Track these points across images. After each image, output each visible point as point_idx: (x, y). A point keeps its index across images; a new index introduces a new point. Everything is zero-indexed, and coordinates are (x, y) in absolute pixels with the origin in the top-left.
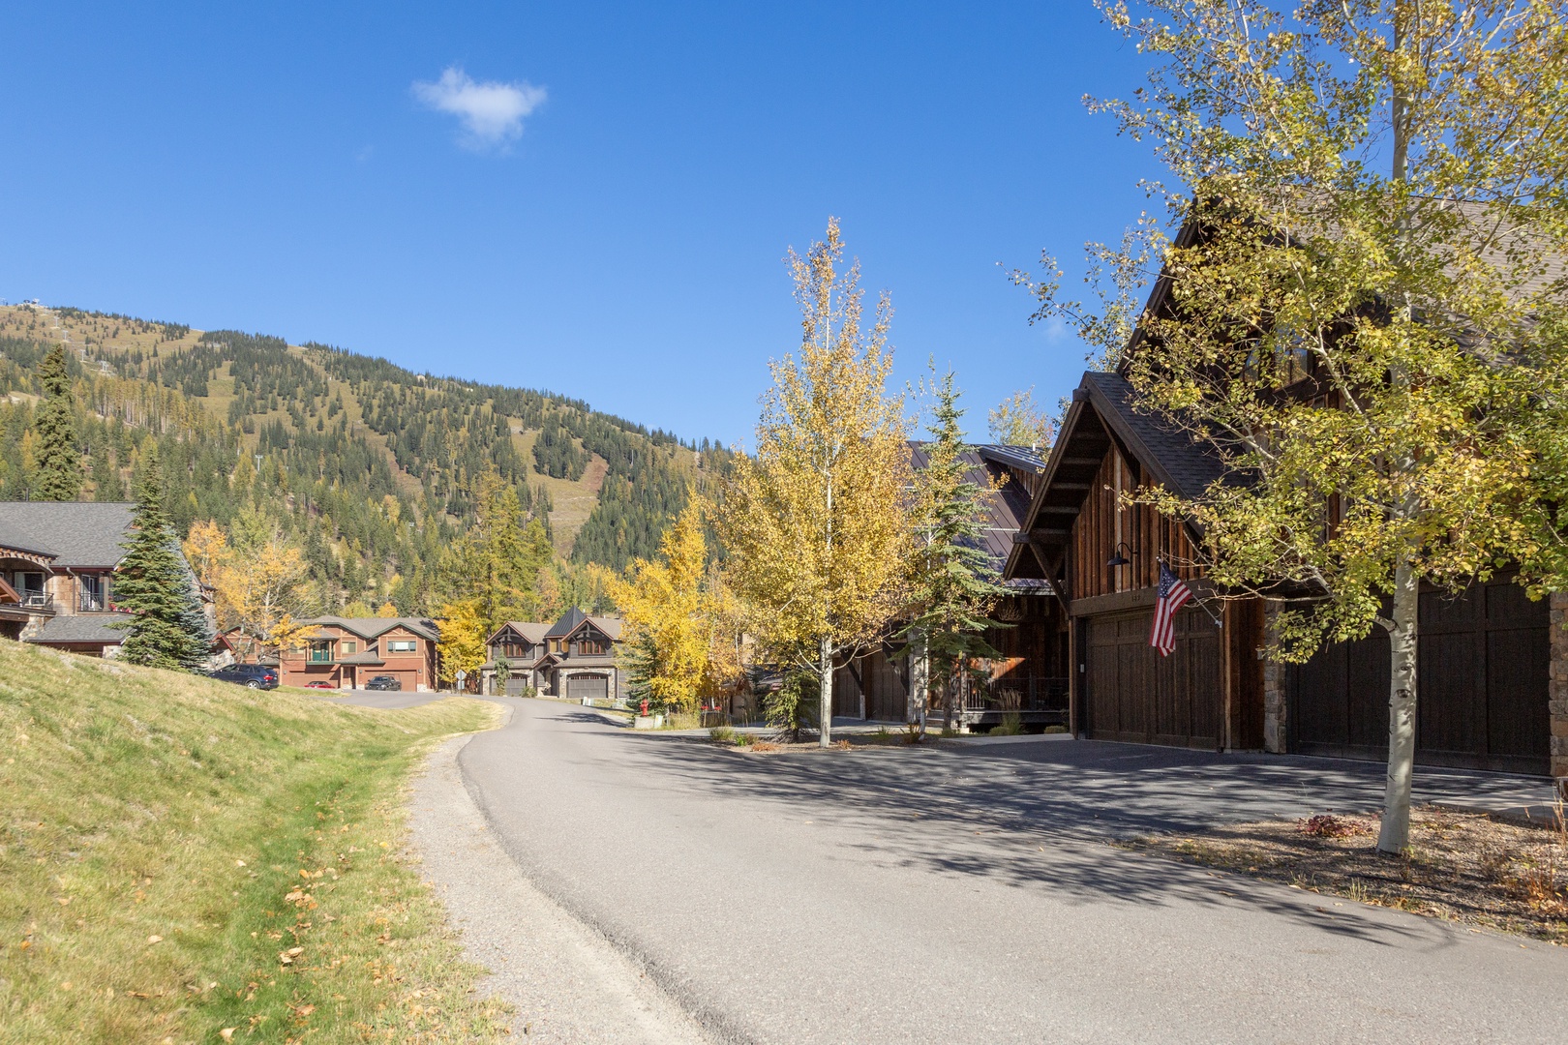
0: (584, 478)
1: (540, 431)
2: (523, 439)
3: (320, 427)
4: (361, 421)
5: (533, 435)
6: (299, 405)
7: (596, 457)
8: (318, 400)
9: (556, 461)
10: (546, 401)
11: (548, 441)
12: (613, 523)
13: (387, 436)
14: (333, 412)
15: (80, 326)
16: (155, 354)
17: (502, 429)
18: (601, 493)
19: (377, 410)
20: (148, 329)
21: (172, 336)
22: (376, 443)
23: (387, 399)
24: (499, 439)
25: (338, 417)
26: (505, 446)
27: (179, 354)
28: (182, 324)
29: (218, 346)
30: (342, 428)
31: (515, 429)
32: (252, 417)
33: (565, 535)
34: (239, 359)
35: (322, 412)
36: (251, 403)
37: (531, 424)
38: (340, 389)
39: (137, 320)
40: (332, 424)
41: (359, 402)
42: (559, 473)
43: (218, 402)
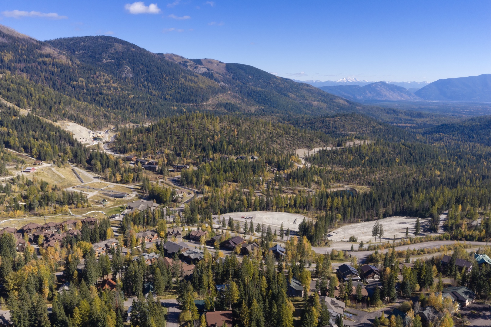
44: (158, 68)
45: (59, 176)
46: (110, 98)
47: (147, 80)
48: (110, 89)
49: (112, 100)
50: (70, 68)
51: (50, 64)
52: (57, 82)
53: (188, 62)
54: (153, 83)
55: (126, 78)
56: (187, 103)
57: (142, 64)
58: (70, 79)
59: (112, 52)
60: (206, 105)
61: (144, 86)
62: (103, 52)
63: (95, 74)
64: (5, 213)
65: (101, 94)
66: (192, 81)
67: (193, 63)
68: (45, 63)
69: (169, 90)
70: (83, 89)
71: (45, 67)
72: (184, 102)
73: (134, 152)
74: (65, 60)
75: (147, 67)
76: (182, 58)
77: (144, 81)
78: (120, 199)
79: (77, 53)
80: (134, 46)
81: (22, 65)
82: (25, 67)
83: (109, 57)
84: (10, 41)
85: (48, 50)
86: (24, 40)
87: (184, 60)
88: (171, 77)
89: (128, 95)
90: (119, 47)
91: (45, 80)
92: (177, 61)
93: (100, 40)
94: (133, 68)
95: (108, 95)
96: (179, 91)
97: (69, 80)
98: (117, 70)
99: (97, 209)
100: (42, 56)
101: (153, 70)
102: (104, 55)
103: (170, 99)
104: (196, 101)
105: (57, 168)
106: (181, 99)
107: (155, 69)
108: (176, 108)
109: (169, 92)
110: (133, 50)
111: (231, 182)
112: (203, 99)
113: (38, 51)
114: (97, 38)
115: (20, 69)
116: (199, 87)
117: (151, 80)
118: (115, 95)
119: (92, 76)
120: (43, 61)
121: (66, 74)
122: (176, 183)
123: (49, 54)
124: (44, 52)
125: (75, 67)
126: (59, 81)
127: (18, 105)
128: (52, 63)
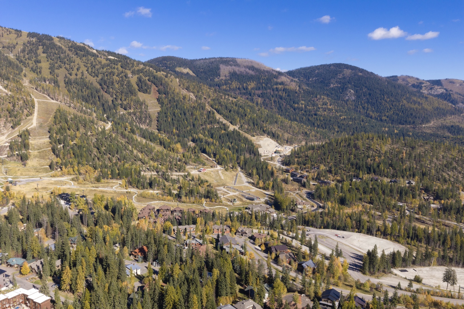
0: (152, 93)
1: (137, 76)
2: (134, 79)
3: (76, 75)
4: (87, 72)
5: (135, 77)
6: (68, 66)
7: (153, 84)
8: (72, 64)
9: (143, 88)
10: (135, 63)
11: (140, 80)
12: (165, 113)
13: (95, 78)
14: (78, 70)
16: (17, 44)
17: (126, 76)
18: (158, 99)
19: (90, 68)
20: (10, 33)
21: (18, 35)
22: (94, 81)
23: (92, 63)
24: (127, 79)
25: (80, 71)
26: (129, 82)
27: (24, 44)
28: (19, 29)
29: (34, 40)
30: (83, 75)
31: (130, 75)
32: (56, 71)
33: (154, 116)
34: (43, 45)
35: (75, 69)
36: (54, 66)
37: (133, 73)
38: (78, 60)
39: (5, 28)
40: (79, 73)
41: (84, 65)
42: (145, 92)
43: (45, 65)
44: (381, 91)
45: (220, 177)
46: (322, 118)
47: (368, 102)
48: (325, 111)
49: (323, 120)
50: (296, 93)
51: (281, 90)
52: (283, 105)
53: (423, 83)
54: (373, 104)
55: (347, 100)
56: (403, 124)
57: (366, 87)
58: (294, 102)
59: (340, 77)
60: (424, 127)
61: (364, 108)
62: (332, 77)
63: (316, 97)
64: (160, 196)
65: (315, 115)
66: (415, 102)
67: (429, 84)
68: (277, 89)
69: (387, 112)
70: (301, 111)
71: (276, 92)
72: (400, 123)
73: (296, 166)
74: (294, 86)
75: (370, 90)
76: (418, 79)
77: (365, 103)
78: (251, 201)
79: (311, 79)
80: (362, 71)
81: (259, 92)
82: (262, 94)
83: (336, 82)
84: (257, 73)
85: (283, 79)
86: (267, 72)
87: (419, 82)
88: (393, 99)
89: (340, 116)
90: (348, 72)
91: (274, 103)
92: (411, 82)
93: (332, 67)
94: (356, 91)
95: (321, 115)
96: (398, 113)
97: (292, 103)
98: (341, 93)
99: (225, 206)
100: (277, 84)
101: (376, 92)
102: (332, 80)
103: (386, 120)
104: (414, 122)
105: (223, 171)
106: (398, 120)
107: (378, 91)
108: (387, 129)
109: (387, 114)
110: (360, 74)
111: (367, 203)
112: (422, 121)
113: (275, 80)
114: (330, 65)
115: (258, 95)
116: (423, 108)
117: (371, 102)
118: (327, 115)
119: (313, 99)
120: (276, 88)
121: (292, 98)
122: (309, 196)
123: (283, 82)
124: (279, 80)
125: (300, 92)
126: (284, 104)
127: (231, 123)
128: (283, 89)
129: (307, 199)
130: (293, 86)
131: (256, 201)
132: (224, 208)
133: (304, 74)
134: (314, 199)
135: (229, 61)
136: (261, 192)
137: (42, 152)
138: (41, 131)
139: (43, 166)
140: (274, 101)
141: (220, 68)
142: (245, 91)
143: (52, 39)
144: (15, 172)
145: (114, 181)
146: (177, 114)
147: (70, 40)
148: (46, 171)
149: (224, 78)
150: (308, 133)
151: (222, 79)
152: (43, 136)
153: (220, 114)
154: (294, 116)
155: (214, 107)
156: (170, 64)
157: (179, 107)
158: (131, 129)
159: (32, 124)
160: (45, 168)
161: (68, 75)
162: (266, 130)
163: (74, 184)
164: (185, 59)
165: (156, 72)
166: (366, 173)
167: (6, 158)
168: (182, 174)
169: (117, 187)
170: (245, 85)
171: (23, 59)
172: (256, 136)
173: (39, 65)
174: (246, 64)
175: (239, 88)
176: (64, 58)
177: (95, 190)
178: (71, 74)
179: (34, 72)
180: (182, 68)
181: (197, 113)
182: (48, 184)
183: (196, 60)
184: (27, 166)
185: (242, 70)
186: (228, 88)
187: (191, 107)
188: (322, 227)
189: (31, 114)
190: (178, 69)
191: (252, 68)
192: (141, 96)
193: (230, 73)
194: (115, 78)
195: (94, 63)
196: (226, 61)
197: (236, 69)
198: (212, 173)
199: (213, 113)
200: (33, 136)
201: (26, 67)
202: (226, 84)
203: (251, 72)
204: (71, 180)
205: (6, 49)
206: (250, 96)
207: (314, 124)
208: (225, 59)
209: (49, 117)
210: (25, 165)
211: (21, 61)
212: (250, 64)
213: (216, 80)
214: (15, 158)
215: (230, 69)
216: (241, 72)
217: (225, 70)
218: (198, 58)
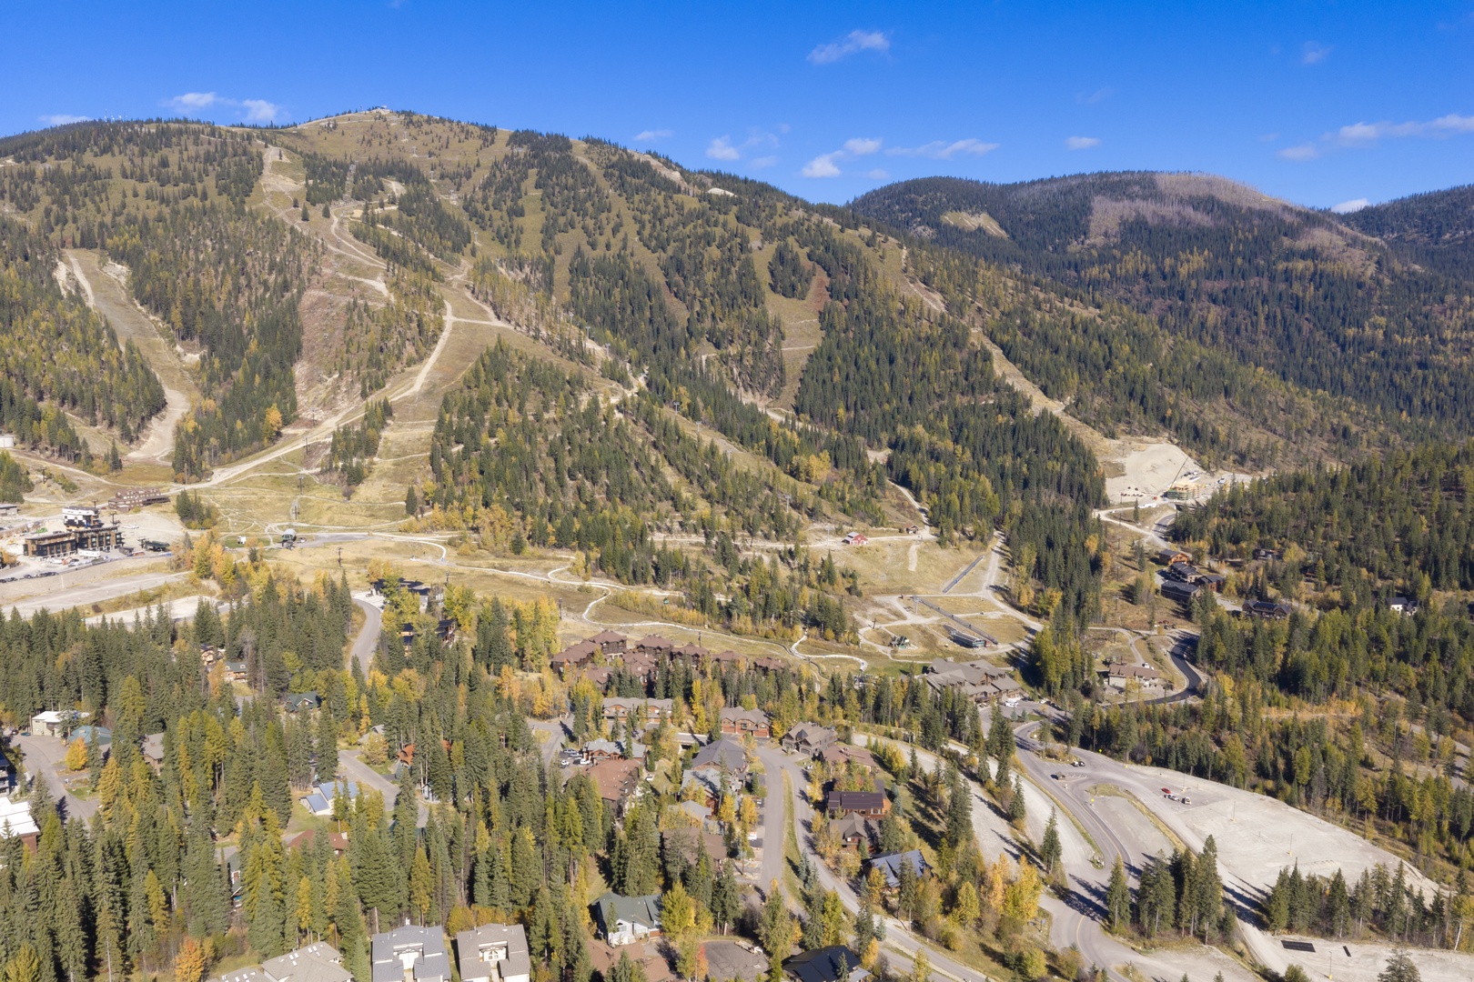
0: (810, 295)
1: (775, 244)
2: (762, 254)
3: (608, 247)
4: (637, 238)
5: (771, 249)
6: (590, 223)
7: (819, 268)
8: (604, 216)
9: (788, 281)
10: (782, 203)
11: (780, 257)
12: (829, 359)
13: (657, 254)
14: (615, 231)
15: (422, 138)
16: (478, 165)
17: (743, 247)
18: (822, 315)
19: (648, 226)
20: (468, 134)
21: (486, 140)
22: (650, 263)
23: (655, 212)
24: (743, 257)
25: (620, 236)
26: (748, 264)
27: (496, 164)
28: (491, 124)
29: (522, 151)
30: (624, 248)
31: (755, 243)
32: (559, 237)
33: (794, 367)
34: (540, 166)
35: (608, 231)
36: (556, 221)
37: (767, 236)
38: (619, 203)
39: (459, 122)
40: (616, 243)
41: (635, 218)
42: (790, 291)
43: (532, 222)
45: (905, 564)
46: (1445, 379)
49: (1451, 384)
50: (1360, 286)
51: (1301, 278)
52: (1300, 331)
58: (1344, 323)
63: (1442, 301)
64: (673, 607)
65: (1423, 365)
68: (1288, 277)
70: (1369, 351)
71: (1282, 286)
74: (1359, 264)
78: (960, 649)
81: (1217, 286)
82: (1225, 291)
84: (1222, 222)
85: (1320, 237)
86: (1263, 214)
91: (1267, 323)
95: (1447, 369)
97: (1338, 322)
99: (864, 655)
100: (1290, 255)
105: (928, 547)
113: (1287, 242)
115: (1210, 296)
119: (1425, 309)
120: (1286, 271)
121: (1339, 304)
122: (1184, 649)
123: (1314, 250)
124: (1302, 244)
125: (1379, 283)
126: (1306, 326)
127: (1045, 390)
128: (1308, 274)
129: (1168, 660)
130: (1356, 262)
131: (980, 651)
132: (854, 662)
133: (1422, 218)
134: (1194, 662)
135: (1128, 184)
136: (1020, 622)
137: (406, 462)
138: (424, 404)
139: (392, 500)
140: (1267, 318)
141: (1090, 209)
142: (1163, 284)
143: (569, 147)
144: (319, 516)
145: (562, 554)
146: (866, 360)
147: (616, 146)
148: (394, 514)
149: (1099, 241)
150: (1354, 429)
151: (1094, 246)
152: (424, 419)
153: (1014, 362)
154: (1337, 370)
155: (999, 336)
156: (924, 203)
157: (877, 336)
158: (689, 405)
159: (412, 386)
160: (393, 508)
161: (586, 248)
162: (1170, 419)
163: (448, 555)
164: (985, 184)
165: (842, 231)
166: (1456, 583)
167: (317, 475)
168: (780, 546)
169: (561, 572)
170: (1168, 261)
171: (480, 207)
172: (1123, 437)
173: (518, 221)
174: (1185, 192)
175: (1146, 275)
176: (585, 201)
177: (494, 576)
178: (593, 246)
179: (502, 242)
180: (964, 214)
181: (932, 359)
182: (377, 549)
183: (1022, 184)
184: (354, 498)
185: (1169, 211)
186: (1107, 275)
187: (919, 339)
188: (1149, 759)
189: (421, 358)
190: (949, 218)
191: (1208, 204)
192: (776, 306)
193: (1123, 223)
194: (714, 252)
195: (663, 210)
196: (1113, 185)
197: (1148, 209)
198: (888, 550)
199: (987, 357)
200: (400, 419)
201: (484, 229)
202: (1102, 260)
203: (1202, 219)
204: (444, 544)
205: (447, 180)
206: (1182, 298)
207: (1409, 399)
208: (1117, 179)
209: (463, 368)
210: (348, 495)
211: (474, 214)
212: (1203, 192)
213: (1074, 247)
214: (335, 476)
215: (1126, 213)
216: (1163, 217)
217: (1107, 215)
218: (1028, 179)
